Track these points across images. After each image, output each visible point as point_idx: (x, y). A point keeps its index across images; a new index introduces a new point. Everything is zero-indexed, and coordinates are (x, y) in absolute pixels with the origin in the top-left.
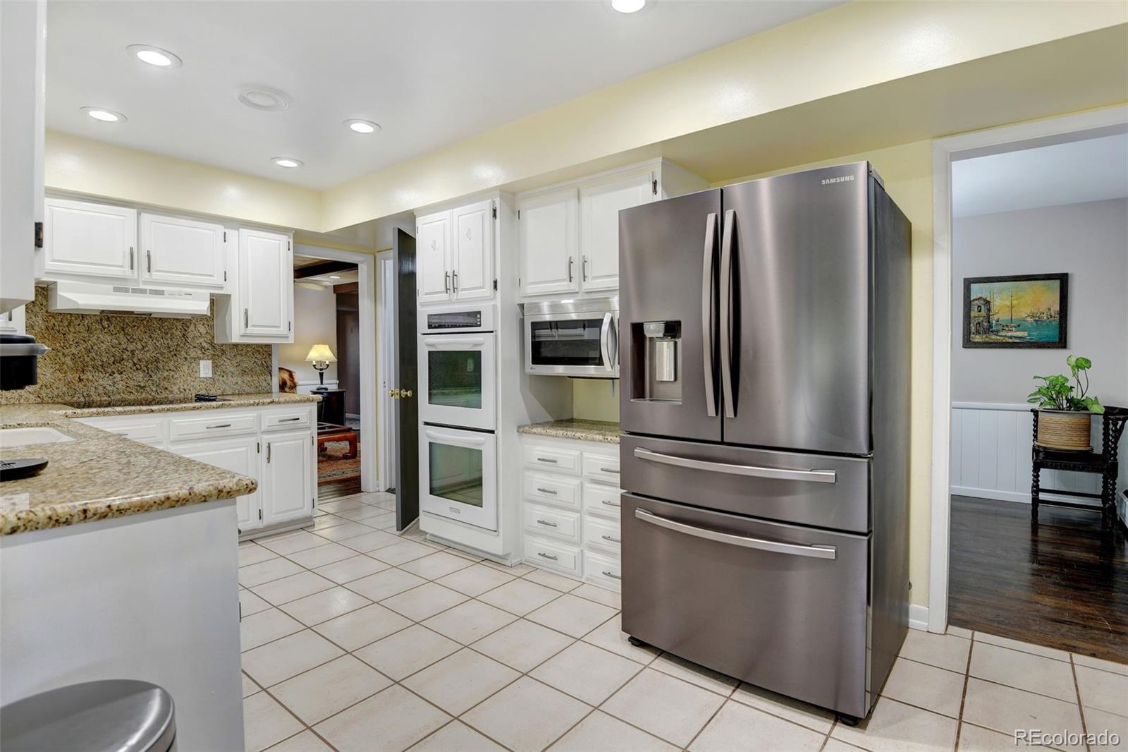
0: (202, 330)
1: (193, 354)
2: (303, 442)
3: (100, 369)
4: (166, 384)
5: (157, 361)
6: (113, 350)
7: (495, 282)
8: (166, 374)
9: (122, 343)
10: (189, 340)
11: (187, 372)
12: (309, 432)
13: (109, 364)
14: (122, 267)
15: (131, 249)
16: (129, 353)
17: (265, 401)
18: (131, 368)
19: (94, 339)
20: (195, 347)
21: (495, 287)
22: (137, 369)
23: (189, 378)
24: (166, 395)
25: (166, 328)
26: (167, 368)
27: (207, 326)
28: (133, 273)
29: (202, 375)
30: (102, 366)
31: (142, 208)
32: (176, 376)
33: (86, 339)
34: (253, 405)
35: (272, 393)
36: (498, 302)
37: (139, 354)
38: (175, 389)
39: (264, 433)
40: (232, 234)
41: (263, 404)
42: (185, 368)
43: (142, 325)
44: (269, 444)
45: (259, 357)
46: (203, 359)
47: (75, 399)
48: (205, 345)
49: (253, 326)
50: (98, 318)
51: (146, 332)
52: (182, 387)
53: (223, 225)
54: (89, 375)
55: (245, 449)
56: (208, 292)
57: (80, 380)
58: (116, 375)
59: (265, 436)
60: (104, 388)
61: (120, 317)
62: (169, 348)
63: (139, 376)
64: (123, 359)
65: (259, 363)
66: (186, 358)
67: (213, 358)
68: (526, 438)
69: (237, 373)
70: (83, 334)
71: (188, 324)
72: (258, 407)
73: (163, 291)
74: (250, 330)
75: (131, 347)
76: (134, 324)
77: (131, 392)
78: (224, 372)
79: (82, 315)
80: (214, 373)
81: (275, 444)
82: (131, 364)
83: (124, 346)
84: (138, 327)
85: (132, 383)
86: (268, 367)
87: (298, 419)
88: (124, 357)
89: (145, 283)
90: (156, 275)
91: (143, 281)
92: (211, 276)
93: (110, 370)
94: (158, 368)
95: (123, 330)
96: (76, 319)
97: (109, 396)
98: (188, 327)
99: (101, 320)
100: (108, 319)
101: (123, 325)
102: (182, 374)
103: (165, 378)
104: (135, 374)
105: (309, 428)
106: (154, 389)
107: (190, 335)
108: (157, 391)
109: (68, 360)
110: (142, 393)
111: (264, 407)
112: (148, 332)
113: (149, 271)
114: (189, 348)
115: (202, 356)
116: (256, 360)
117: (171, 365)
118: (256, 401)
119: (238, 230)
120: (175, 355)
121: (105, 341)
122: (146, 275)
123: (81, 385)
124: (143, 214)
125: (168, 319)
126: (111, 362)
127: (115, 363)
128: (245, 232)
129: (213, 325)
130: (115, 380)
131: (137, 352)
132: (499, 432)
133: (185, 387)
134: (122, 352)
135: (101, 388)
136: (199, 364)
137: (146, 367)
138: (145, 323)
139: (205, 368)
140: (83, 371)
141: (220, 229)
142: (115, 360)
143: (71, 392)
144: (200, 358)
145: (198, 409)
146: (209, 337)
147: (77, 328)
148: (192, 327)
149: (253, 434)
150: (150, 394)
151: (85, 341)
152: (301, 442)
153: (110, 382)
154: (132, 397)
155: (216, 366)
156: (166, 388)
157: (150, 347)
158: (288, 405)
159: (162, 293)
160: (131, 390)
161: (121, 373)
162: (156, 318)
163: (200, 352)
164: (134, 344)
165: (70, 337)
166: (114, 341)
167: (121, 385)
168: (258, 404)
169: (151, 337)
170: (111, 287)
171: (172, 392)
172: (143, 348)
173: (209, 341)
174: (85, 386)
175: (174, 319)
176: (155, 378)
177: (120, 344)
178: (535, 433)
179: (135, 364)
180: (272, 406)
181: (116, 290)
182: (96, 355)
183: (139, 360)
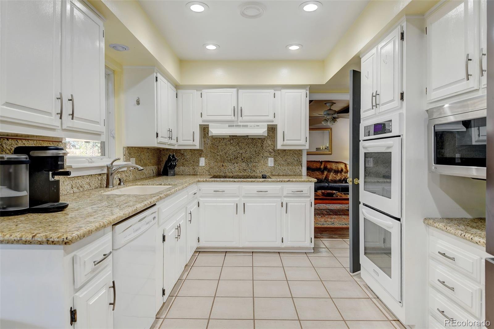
0: (269, 143)
1: (265, 155)
2: (305, 205)
3: (230, 161)
4: (254, 169)
5: (251, 158)
6: (234, 153)
7: (402, 94)
8: (254, 164)
9: (238, 150)
10: (264, 148)
11: (263, 163)
12: (309, 199)
13: (233, 159)
14: (231, 115)
15: (234, 107)
16: (240, 154)
17: (285, 180)
18: (241, 161)
19: (227, 148)
20: (266, 151)
21: (402, 98)
22: (243, 162)
23: (264, 166)
24: (254, 174)
25: (254, 142)
26: (255, 161)
27: (271, 141)
28: (235, 118)
29: (269, 165)
30: (230, 160)
31: (238, 87)
32: (258, 165)
33: (225, 149)
34: (279, 181)
35: (302, 175)
36: (404, 111)
37: (244, 155)
38: (258, 171)
39: (285, 197)
40: (278, 93)
41: (284, 181)
42: (262, 161)
43: (245, 142)
44: (287, 203)
45: (296, 156)
46: (270, 157)
47: (221, 174)
48: (271, 150)
49: (287, 140)
50: (229, 139)
51: (247, 145)
52: (261, 171)
53: (273, 89)
54: (225, 164)
55: (275, 204)
56: (266, 124)
57: (223, 166)
58: (235, 164)
59: (285, 199)
60: (231, 169)
61: (237, 138)
62: (256, 152)
63: (244, 164)
64: (238, 157)
65: (296, 159)
66: (262, 157)
67: (275, 157)
68: (431, 230)
69: (285, 164)
70: (224, 146)
71: (264, 140)
72: (281, 183)
73: (247, 125)
74: (286, 142)
75: (241, 152)
76: (242, 141)
77: (241, 172)
78: (279, 164)
79: (224, 138)
80: (275, 164)
81: (290, 204)
82: (241, 159)
83: (238, 151)
84: (244, 143)
85: (241, 168)
86: (300, 162)
87: (302, 191)
88: (238, 156)
89: (241, 122)
90: (245, 118)
91: (240, 121)
92: (268, 116)
93: (233, 162)
94: (251, 161)
95: (238, 144)
96: (222, 140)
97: (233, 173)
98: (264, 142)
99: (230, 140)
100: (233, 140)
101: (238, 142)
102: (261, 164)
103: (254, 166)
104: (242, 164)
105: (309, 197)
106: (250, 171)
107: (264, 146)
108: (250, 172)
109: (219, 157)
110: (245, 172)
111: (285, 183)
112: (247, 144)
113: (241, 117)
114: (264, 152)
115: (269, 156)
116: (294, 158)
117: (256, 159)
118: (281, 180)
119: (281, 91)
120: (258, 155)
121: (232, 149)
122: (240, 118)
123: (223, 168)
124: (240, 90)
125: (255, 138)
126: (233, 158)
127: (235, 159)
128: (284, 91)
129: (274, 140)
130: (235, 166)
131: (243, 154)
132: (403, 220)
133: (262, 171)
134: (238, 154)
135: (230, 170)
136: (268, 160)
137: (247, 161)
138: (246, 140)
139: (271, 162)
140: (224, 162)
141: (272, 91)
142: (235, 158)
143: (220, 171)
144: (268, 157)
145: (253, 182)
146: (273, 146)
147: (222, 143)
148: (265, 142)
149: (280, 197)
150: (248, 173)
151: (224, 149)
152: (305, 204)
153: (233, 167)
154: (241, 174)
155: (276, 161)
156: (254, 171)
157: (248, 152)
158: (298, 183)
159: (246, 126)
160: (240, 171)
161: (237, 163)
162: (250, 138)
163: (268, 154)
164: (242, 150)
165: (219, 147)
166: (235, 149)
167: (237, 169)
168: (282, 181)
169: (248, 147)
170: (227, 125)
171: (256, 173)
172: (246, 152)
173: (273, 149)
174: (224, 168)
175: (258, 138)
176: (250, 166)
177: (237, 150)
178: (437, 227)
179: (242, 159)
180: (289, 183)
181: (229, 126)
182: (228, 155)
183: (244, 157)
